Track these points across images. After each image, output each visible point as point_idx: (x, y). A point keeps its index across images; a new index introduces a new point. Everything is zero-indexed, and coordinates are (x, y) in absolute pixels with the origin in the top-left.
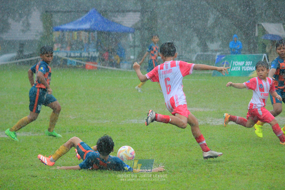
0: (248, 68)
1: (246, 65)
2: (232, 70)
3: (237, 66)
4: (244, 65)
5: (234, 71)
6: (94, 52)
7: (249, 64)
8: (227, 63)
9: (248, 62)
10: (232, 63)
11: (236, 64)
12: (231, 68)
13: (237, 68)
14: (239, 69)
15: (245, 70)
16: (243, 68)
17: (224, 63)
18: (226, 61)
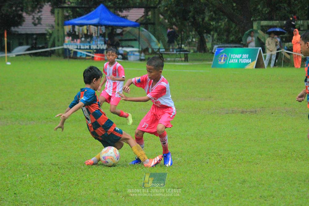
0: (245, 61)
1: (243, 57)
2: (230, 62)
3: (235, 58)
4: (241, 58)
5: (232, 63)
6: (102, 45)
7: (245, 56)
8: (225, 55)
9: (245, 54)
10: (230, 56)
11: (234, 56)
12: (229, 60)
13: (234, 60)
14: (237, 61)
15: (242, 62)
16: (240, 60)
17: (222, 56)
18: (224, 54)
